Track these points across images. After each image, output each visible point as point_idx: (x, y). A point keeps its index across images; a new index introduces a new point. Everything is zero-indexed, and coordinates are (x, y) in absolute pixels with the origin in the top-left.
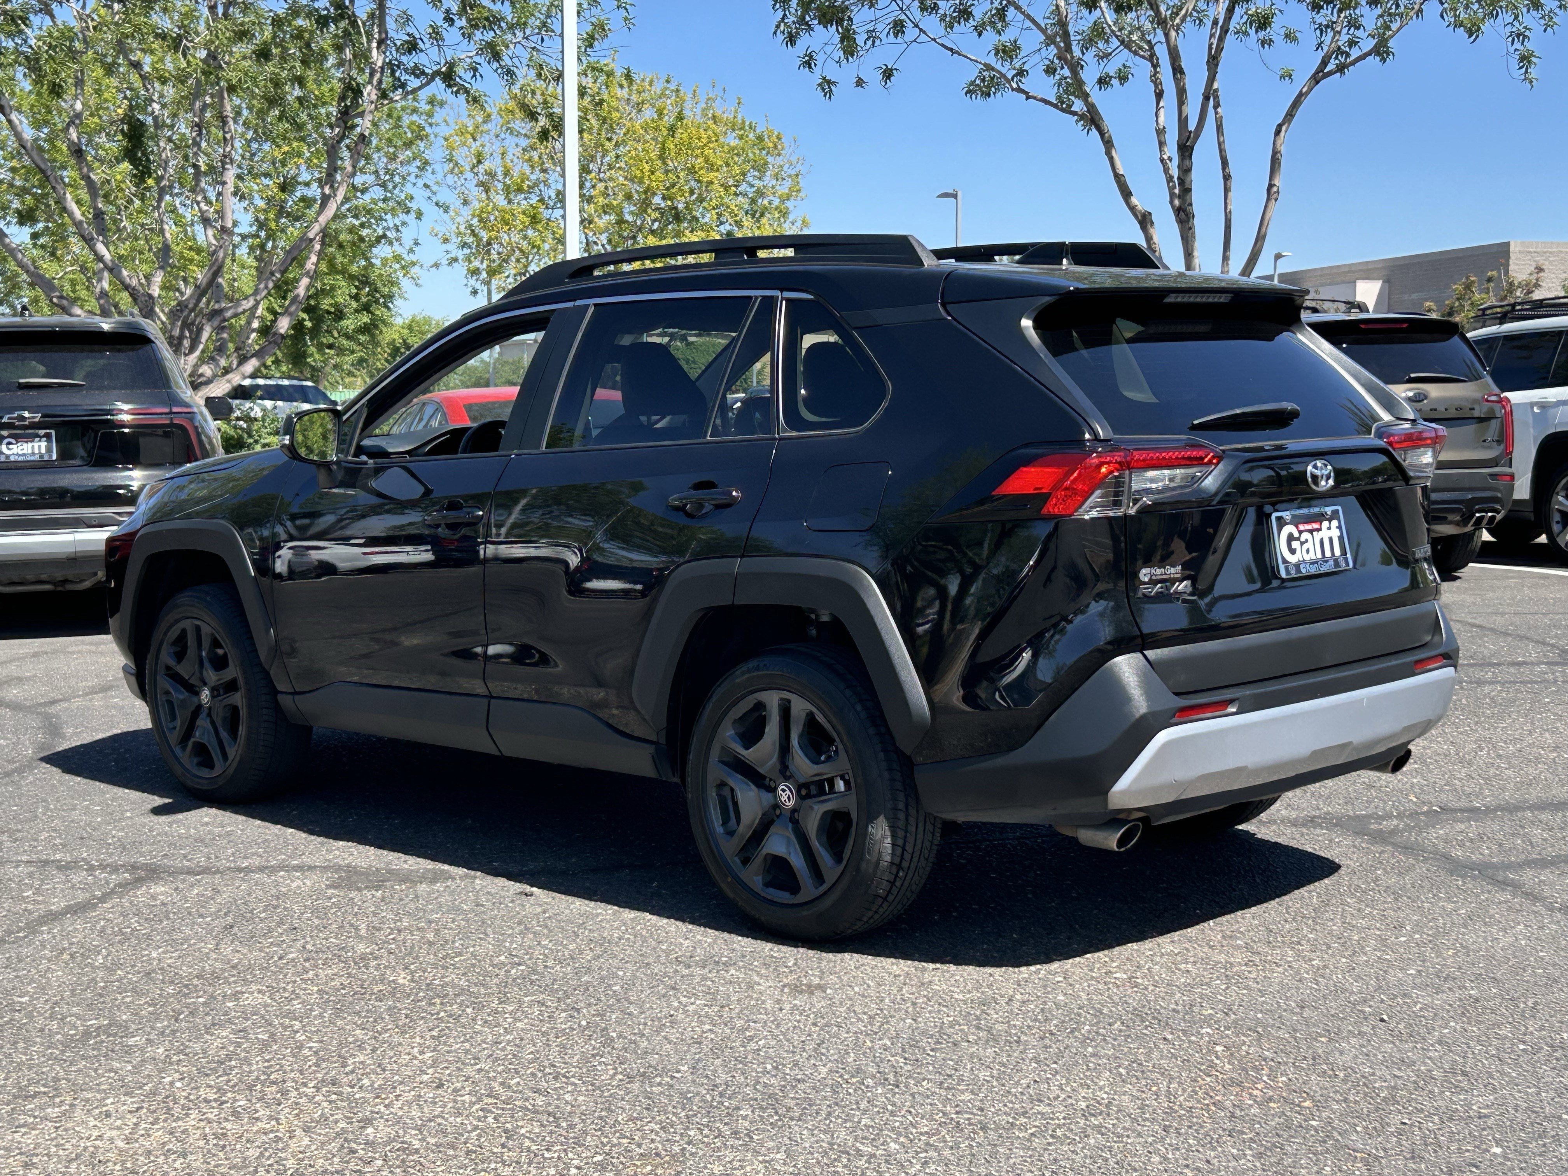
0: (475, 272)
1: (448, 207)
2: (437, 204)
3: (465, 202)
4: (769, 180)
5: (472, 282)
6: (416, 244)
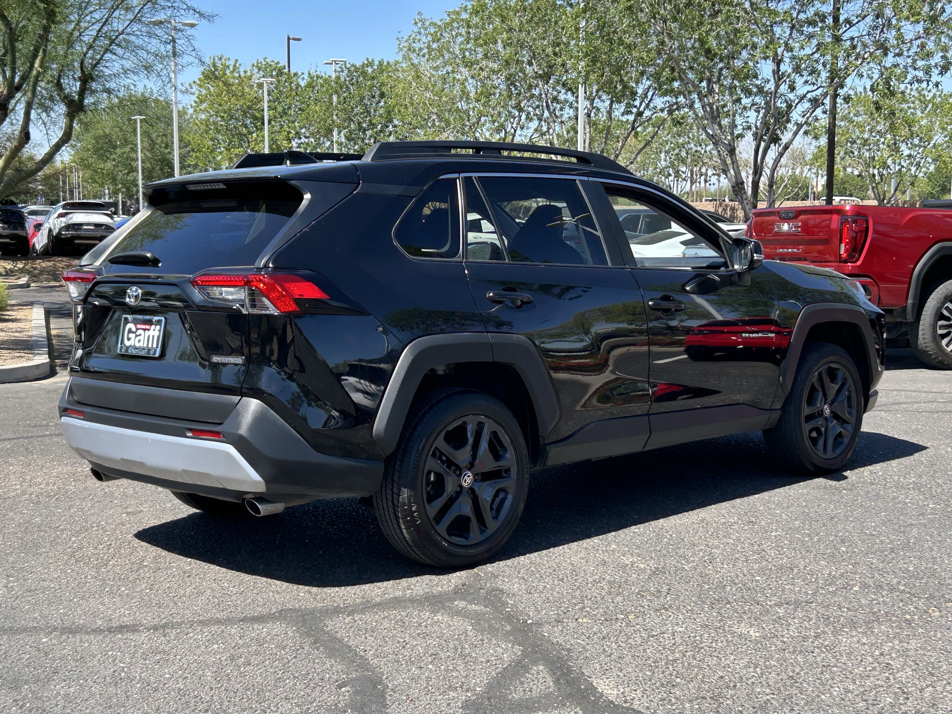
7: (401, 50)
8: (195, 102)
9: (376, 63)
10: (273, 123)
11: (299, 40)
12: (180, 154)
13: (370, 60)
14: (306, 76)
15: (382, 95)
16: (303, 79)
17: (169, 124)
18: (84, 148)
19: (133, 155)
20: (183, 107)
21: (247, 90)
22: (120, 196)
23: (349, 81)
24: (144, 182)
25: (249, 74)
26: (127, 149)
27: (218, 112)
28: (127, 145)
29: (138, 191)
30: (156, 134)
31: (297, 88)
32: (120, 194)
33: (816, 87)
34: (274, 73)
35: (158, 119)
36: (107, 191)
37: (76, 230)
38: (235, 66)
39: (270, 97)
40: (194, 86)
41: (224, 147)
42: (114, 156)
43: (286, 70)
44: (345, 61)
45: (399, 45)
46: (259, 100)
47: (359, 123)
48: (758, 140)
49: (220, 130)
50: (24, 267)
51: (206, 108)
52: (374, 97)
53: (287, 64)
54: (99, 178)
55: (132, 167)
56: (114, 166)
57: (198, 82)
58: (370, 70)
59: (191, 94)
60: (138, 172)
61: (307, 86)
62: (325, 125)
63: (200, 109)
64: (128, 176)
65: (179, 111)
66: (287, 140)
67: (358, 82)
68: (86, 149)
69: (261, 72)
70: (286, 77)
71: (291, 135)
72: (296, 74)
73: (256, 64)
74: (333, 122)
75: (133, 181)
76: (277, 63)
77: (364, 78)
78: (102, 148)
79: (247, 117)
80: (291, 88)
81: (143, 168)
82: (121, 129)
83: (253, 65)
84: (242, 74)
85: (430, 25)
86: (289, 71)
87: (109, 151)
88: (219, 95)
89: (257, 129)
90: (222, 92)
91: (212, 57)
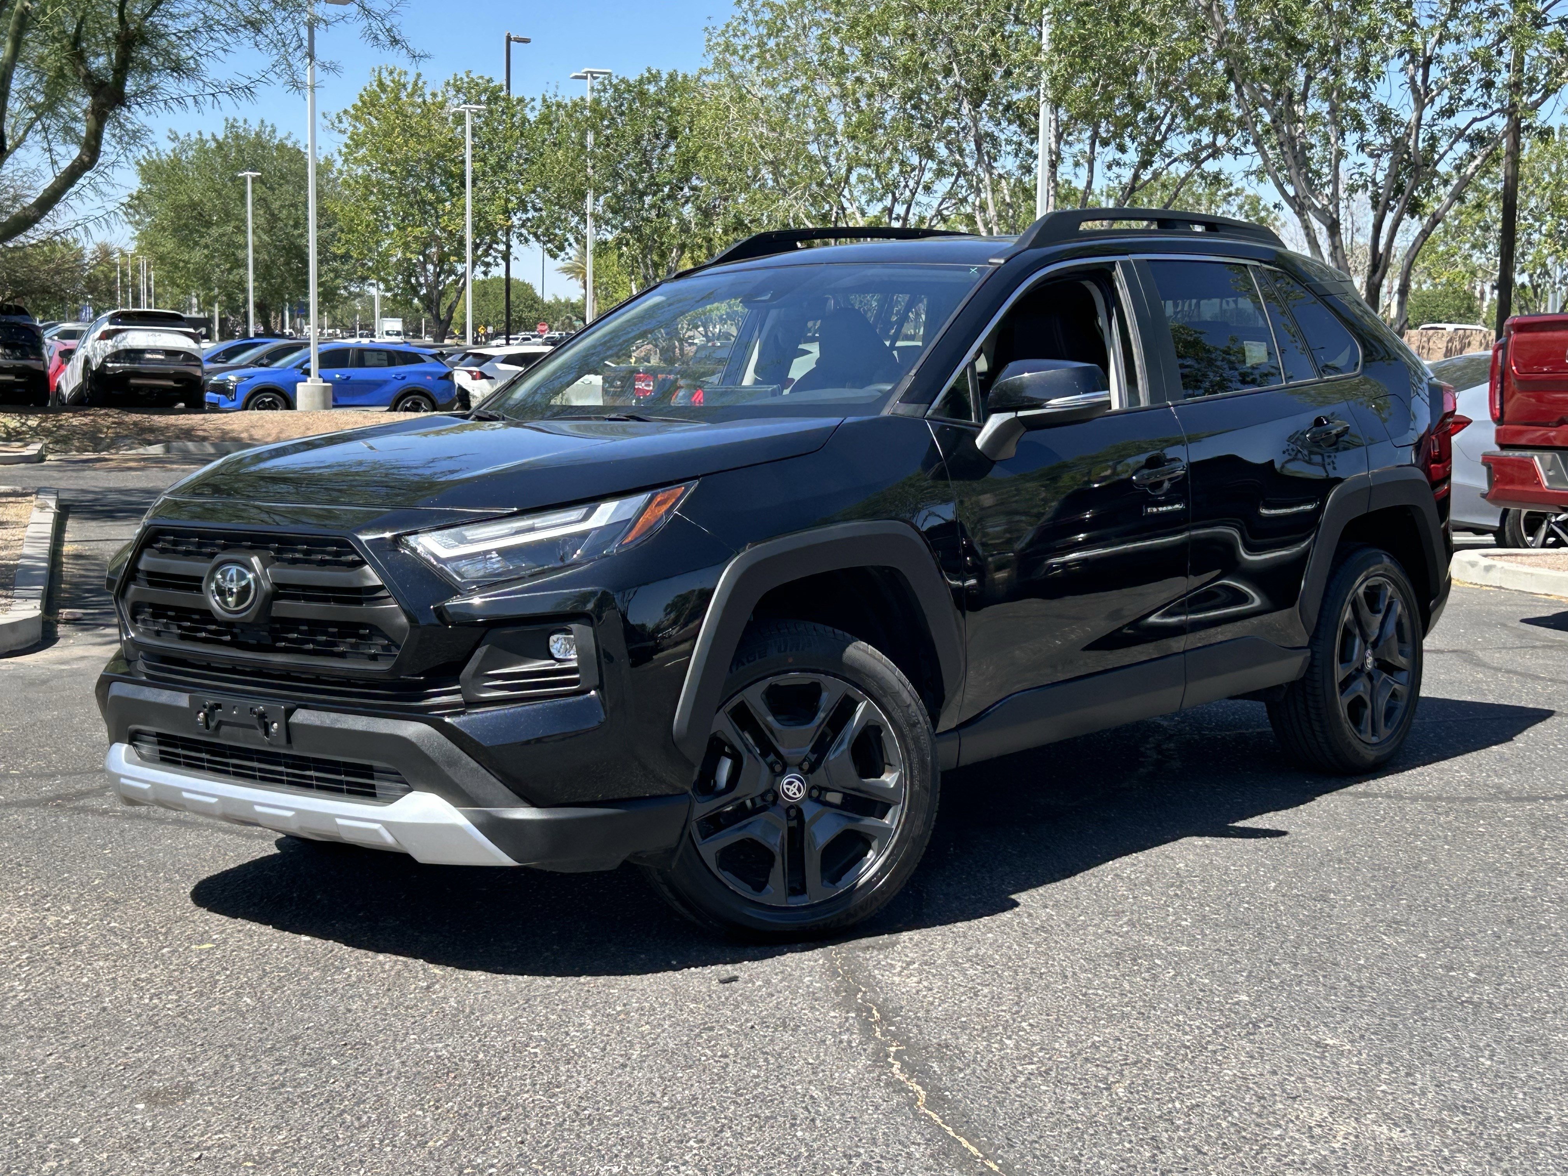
7: (711, 49)
8: (347, 146)
9: (665, 76)
10: (480, 184)
11: (526, 41)
12: (319, 238)
13: (654, 72)
14: (538, 104)
15: (673, 134)
16: (533, 108)
17: (302, 186)
18: (156, 226)
19: (239, 239)
20: (326, 158)
21: (435, 125)
22: (216, 309)
23: (616, 108)
24: (256, 284)
25: (440, 99)
26: (230, 229)
27: (386, 164)
28: (228, 221)
29: (246, 301)
30: (278, 203)
31: (523, 123)
32: (217, 305)
33: (1489, 111)
34: (484, 98)
35: (283, 177)
36: (195, 301)
37: (132, 361)
38: (416, 84)
39: (476, 140)
40: (344, 119)
41: (395, 225)
42: (207, 240)
43: (503, 94)
44: (610, 74)
45: (709, 40)
46: (456, 144)
47: (633, 183)
48: (1380, 208)
49: (389, 195)
50: (39, 425)
51: (364, 157)
52: (657, 137)
53: (505, 83)
54: (181, 278)
55: (237, 260)
56: (206, 256)
57: (353, 112)
58: (652, 89)
59: (340, 131)
60: (247, 269)
61: (540, 121)
62: (572, 185)
63: (355, 158)
64: (229, 273)
65: (318, 166)
66: (504, 214)
67: (631, 110)
68: (159, 227)
69: (461, 95)
70: (503, 104)
71: (510, 206)
72: (521, 101)
73: (452, 82)
74: (588, 179)
75: (240, 283)
76: (488, 81)
77: (642, 104)
78: (186, 226)
79: (435, 172)
80: (513, 124)
81: (255, 260)
82: (220, 194)
83: (448, 84)
84: (429, 98)
85: (763, 6)
86: (509, 94)
87: (198, 231)
88: (387, 134)
89: (453, 195)
90: (393, 129)
91: (377, 69)
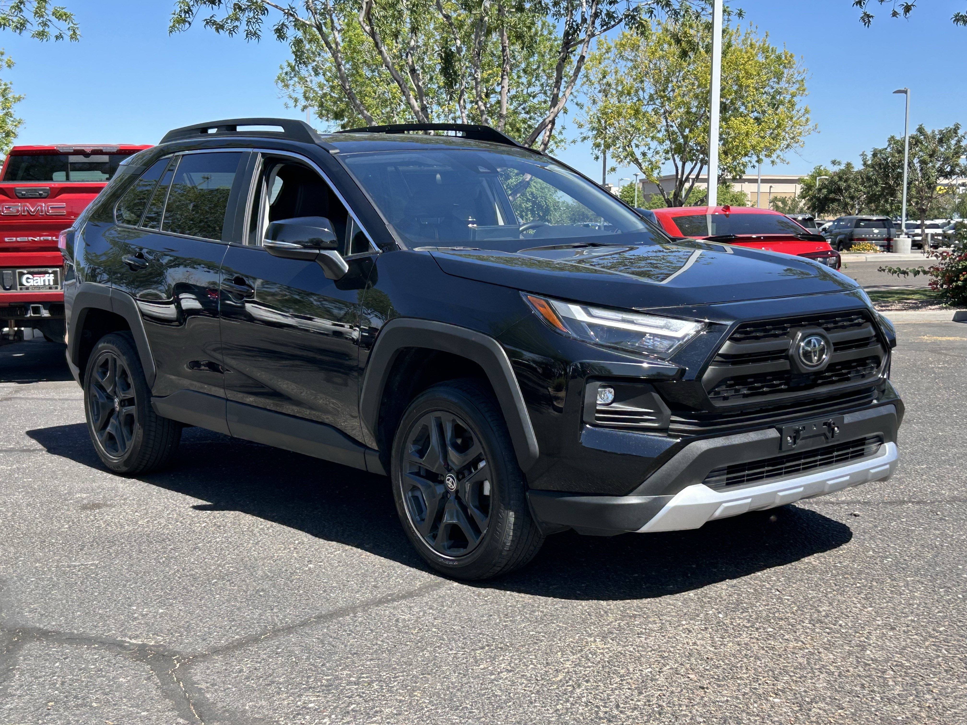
0: (598, 146)
1: (583, 106)
2: (577, 104)
3: (594, 102)
4: (783, 84)
5: (596, 151)
6: (564, 128)
